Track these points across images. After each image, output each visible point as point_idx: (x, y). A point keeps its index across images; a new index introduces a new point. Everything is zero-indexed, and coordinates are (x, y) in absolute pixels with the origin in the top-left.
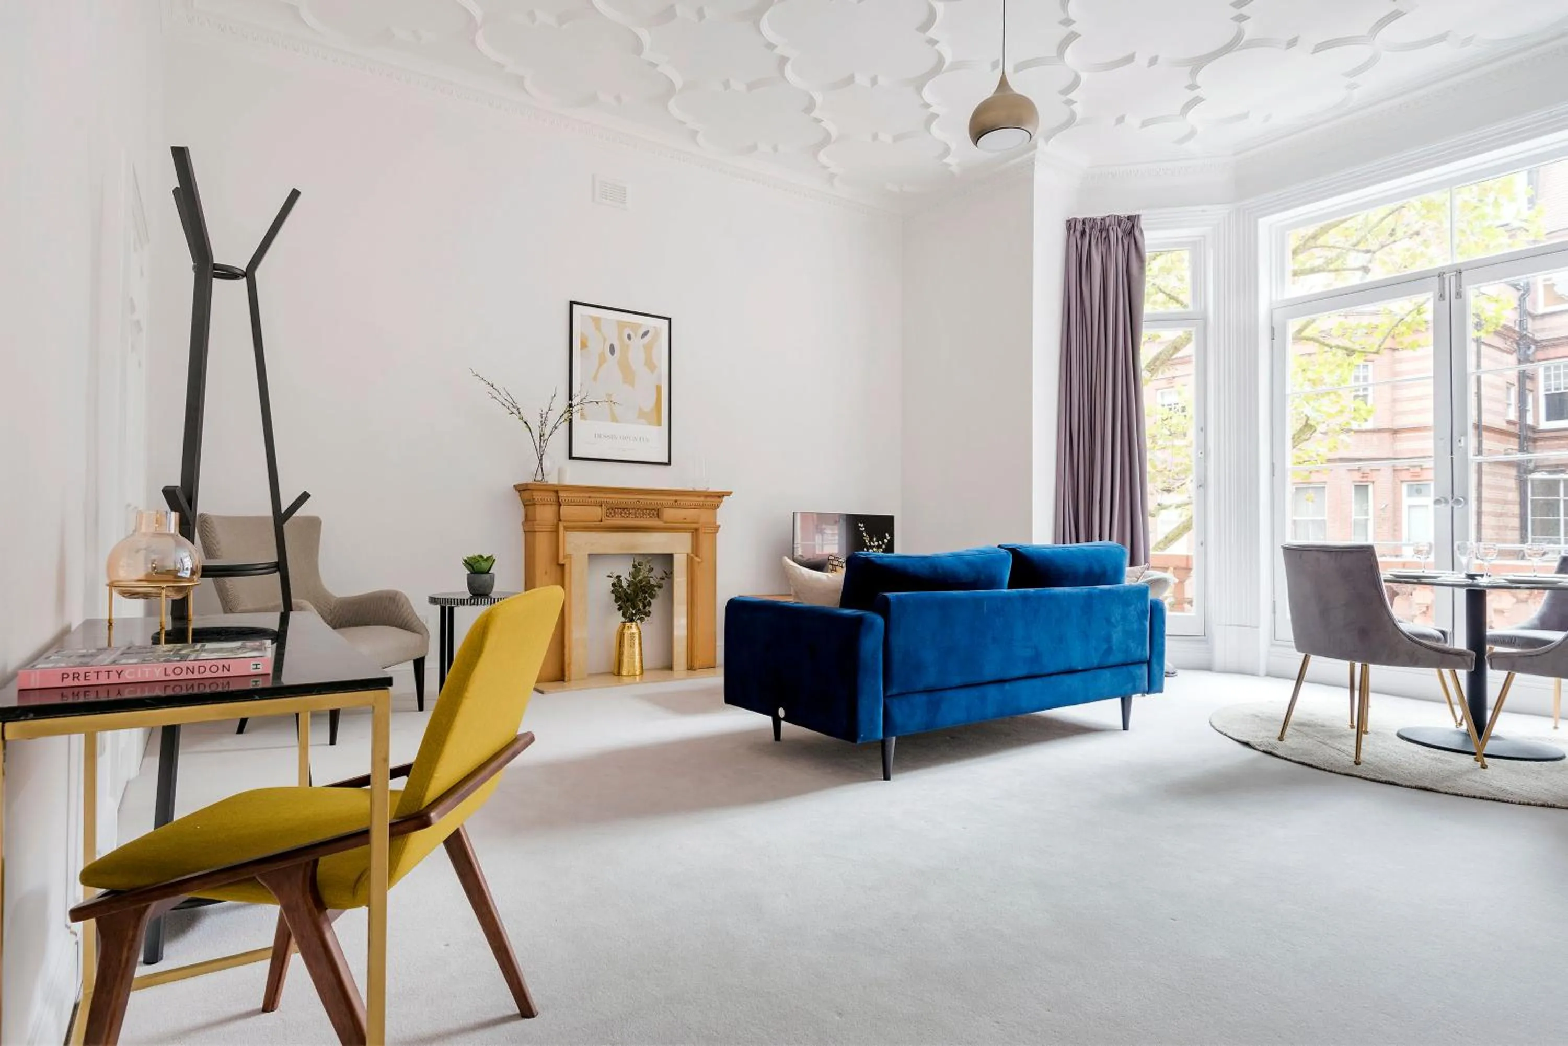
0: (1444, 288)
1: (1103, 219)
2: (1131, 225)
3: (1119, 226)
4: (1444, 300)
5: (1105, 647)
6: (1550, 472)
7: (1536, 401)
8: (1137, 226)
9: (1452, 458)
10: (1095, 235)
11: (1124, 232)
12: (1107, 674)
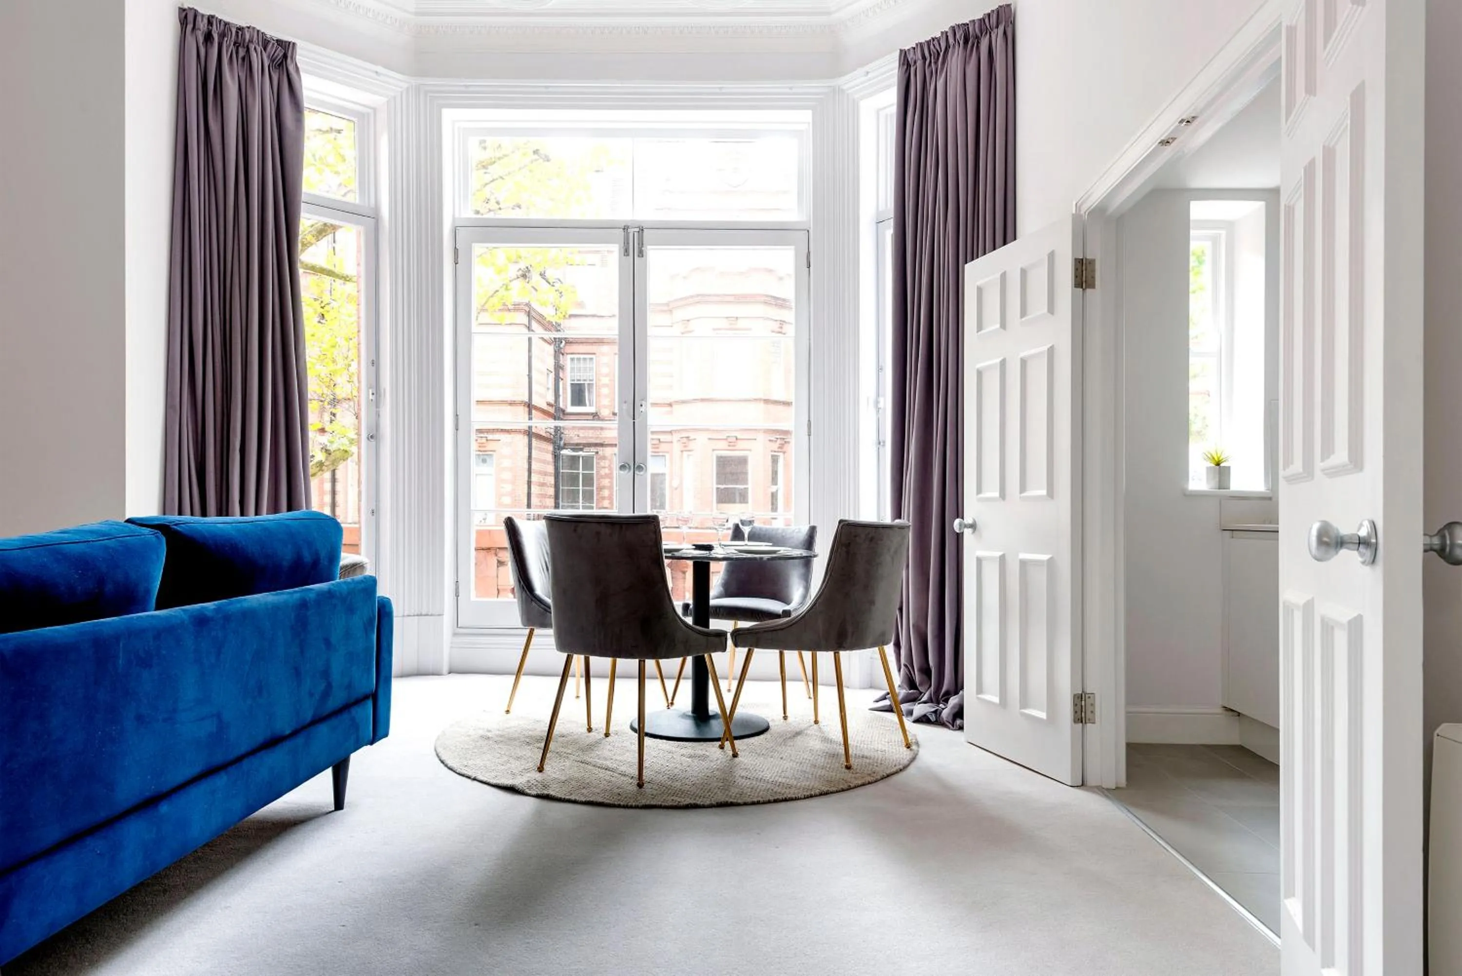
0: (628, 243)
1: (240, 29)
2: (281, 54)
3: (265, 49)
4: (628, 255)
5: (322, 686)
6: (574, 450)
7: (565, 389)
8: (292, 58)
9: (634, 422)
10: (228, 47)
11: (272, 60)
12: (323, 729)
